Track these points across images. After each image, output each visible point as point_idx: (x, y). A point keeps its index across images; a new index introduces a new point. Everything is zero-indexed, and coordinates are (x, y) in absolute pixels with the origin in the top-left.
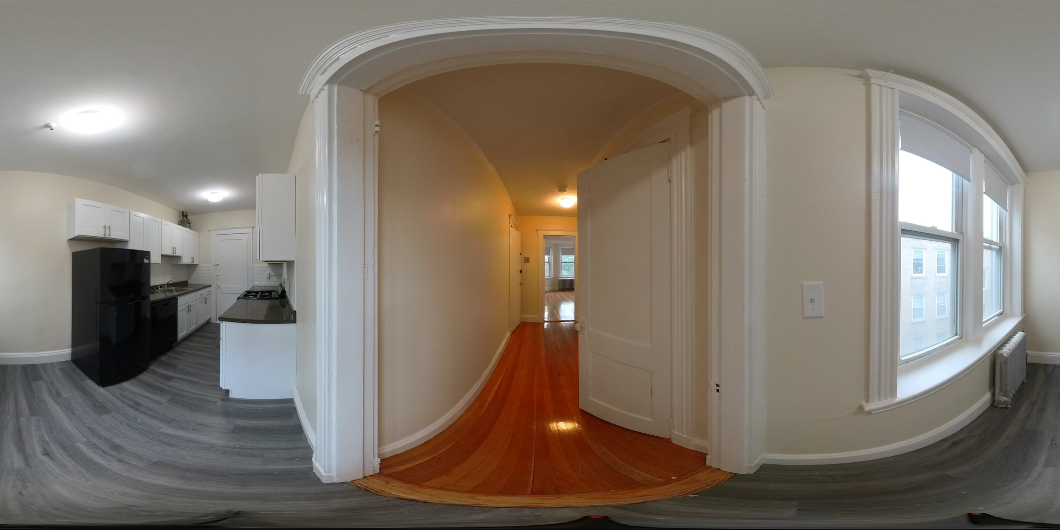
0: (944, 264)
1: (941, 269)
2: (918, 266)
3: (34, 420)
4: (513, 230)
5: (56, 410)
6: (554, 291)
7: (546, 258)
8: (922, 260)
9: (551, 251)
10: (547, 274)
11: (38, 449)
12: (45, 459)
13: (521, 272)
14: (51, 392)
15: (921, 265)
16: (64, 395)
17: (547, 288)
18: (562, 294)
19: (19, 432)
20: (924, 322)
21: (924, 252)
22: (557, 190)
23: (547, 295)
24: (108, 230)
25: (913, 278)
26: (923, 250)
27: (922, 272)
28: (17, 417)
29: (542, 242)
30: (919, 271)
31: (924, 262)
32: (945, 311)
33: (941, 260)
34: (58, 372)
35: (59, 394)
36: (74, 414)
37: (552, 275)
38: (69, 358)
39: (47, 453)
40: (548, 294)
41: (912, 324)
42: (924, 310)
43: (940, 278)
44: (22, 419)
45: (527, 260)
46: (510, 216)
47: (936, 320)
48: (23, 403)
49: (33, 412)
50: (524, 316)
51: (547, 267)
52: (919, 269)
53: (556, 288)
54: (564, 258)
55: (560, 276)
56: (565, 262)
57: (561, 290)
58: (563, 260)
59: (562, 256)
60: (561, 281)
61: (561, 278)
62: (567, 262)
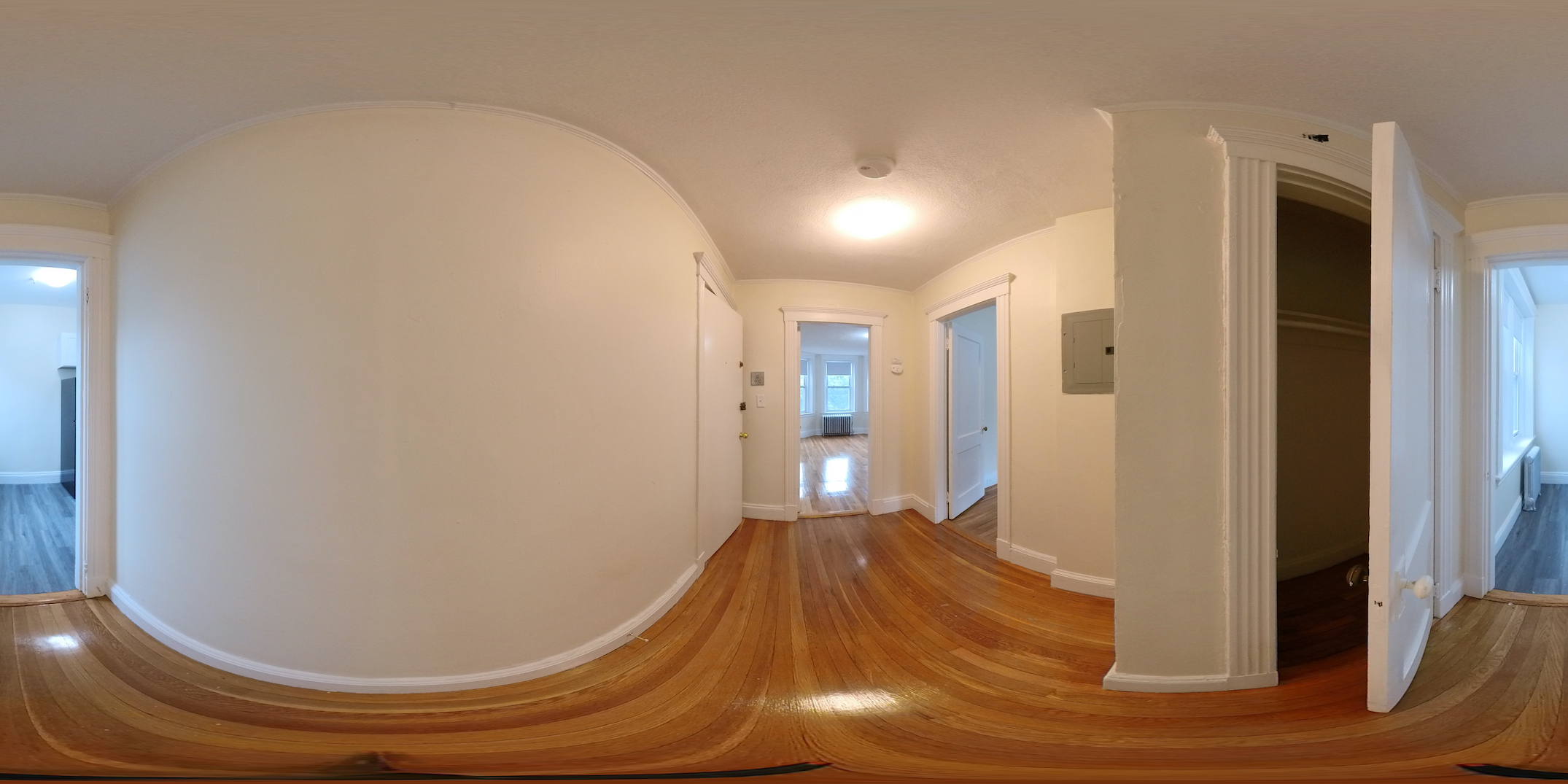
3: (22, 516)
5: (37, 511)
6: (814, 437)
7: (801, 379)
11: (21, 531)
12: (23, 537)
13: (743, 407)
14: (37, 501)
16: (46, 503)
17: (803, 433)
18: (829, 443)
19: (12, 523)
23: (802, 446)
28: (12, 515)
34: (47, 490)
35: (42, 503)
36: (48, 514)
37: (812, 410)
38: (58, 481)
39: (24, 534)
40: (805, 445)
44: (15, 516)
45: (758, 379)
48: (16, 507)
49: (22, 511)
50: (751, 506)
51: (802, 395)
53: (819, 432)
54: (833, 380)
55: (824, 411)
56: (834, 387)
57: (828, 436)
58: (831, 384)
59: (829, 376)
60: (826, 419)
61: (826, 414)
62: (838, 387)
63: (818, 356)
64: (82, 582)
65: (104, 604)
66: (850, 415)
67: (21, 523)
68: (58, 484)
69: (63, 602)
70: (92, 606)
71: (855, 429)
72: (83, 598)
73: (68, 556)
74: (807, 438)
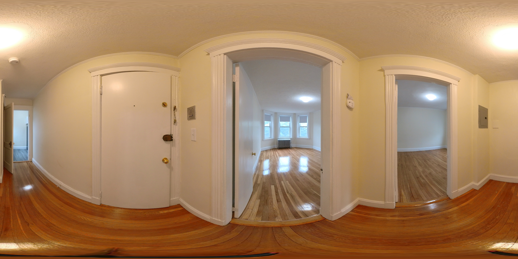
6: (274, 149)
9: (272, 118)
14: (23, 151)
17: (269, 146)
18: (280, 152)
36: (25, 152)
53: (276, 146)
54: (282, 124)
55: (278, 137)
56: (283, 127)
57: (280, 148)
58: (281, 125)
59: (281, 122)
60: (279, 141)
61: (279, 139)
62: (284, 127)
63: (276, 113)
64: (28, 160)
65: (31, 162)
66: (290, 139)
67: (19, 154)
68: (26, 149)
69: (26, 162)
70: (30, 162)
71: (292, 145)
72: (29, 161)
73: (27, 158)
74: (271, 150)
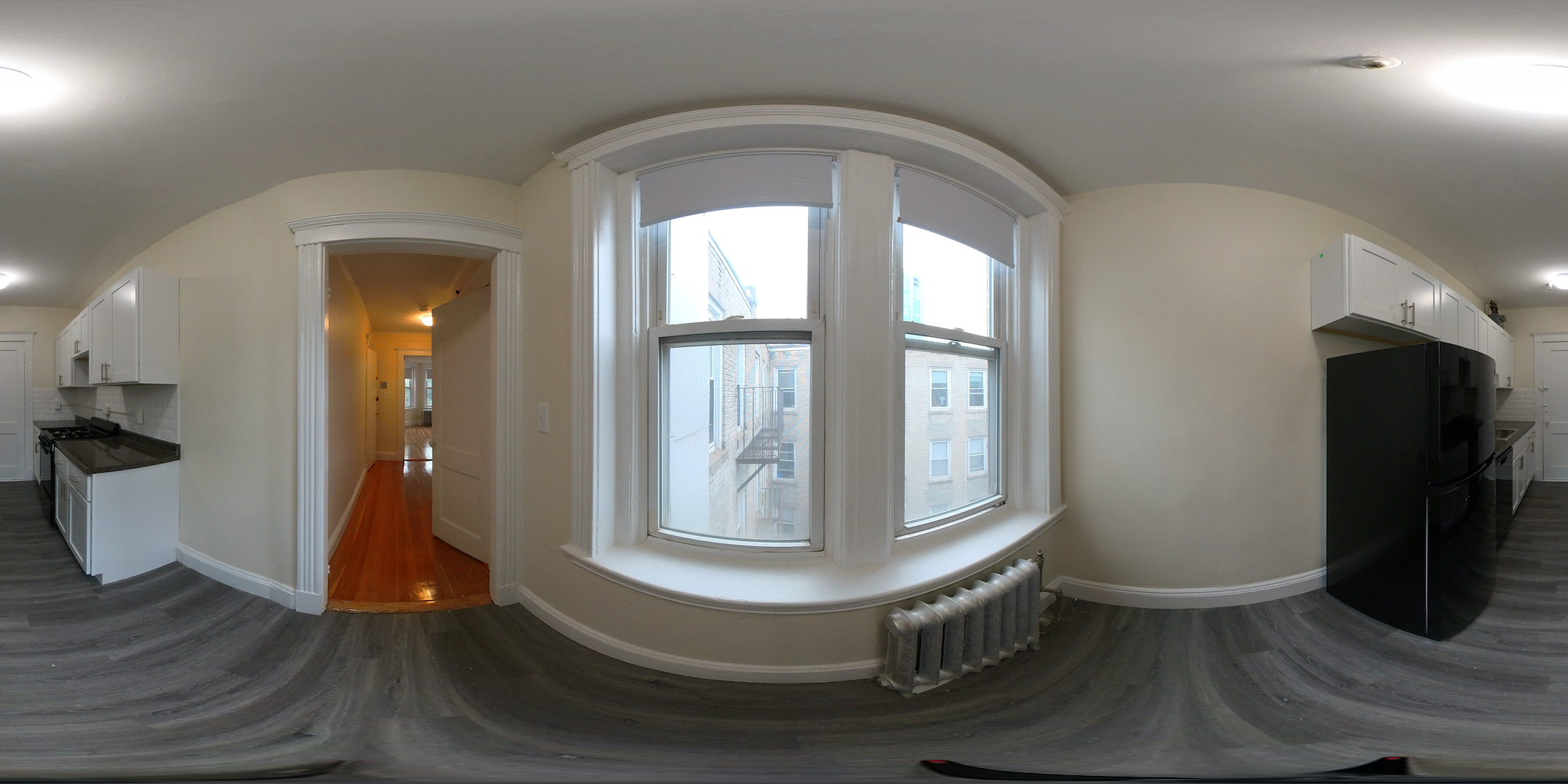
0: (982, 391)
1: (977, 400)
2: (939, 395)
4: (369, 350)
7: (407, 381)
8: (946, 385)
9: (414, 373)
10: (407, 404)
13: (377, 399)
15: (944, 393)
18: (428, 430)
20: (950, 482)
21: (949, 372)
22: (418, 309)
23: (407, 431)
24: (1409, 312)
25: (931, 414)
26: (948, 371)
27: (945, 404)
29: (402, 365)
30: (942, 403)
31: (949, 387)
32: (983, 466)
33: (975, 386)
37: (415, 405)
38: (1321, 585)
40: (410, 430)
41: (930, 484)
42: (949, 464)
43: (973, 413)
45: (384, 385)
46: (367, 336)
47: (968, 479)
50: (380, 452)
51: (407, 395)
52: (942, 399)
60: (420, 412)
